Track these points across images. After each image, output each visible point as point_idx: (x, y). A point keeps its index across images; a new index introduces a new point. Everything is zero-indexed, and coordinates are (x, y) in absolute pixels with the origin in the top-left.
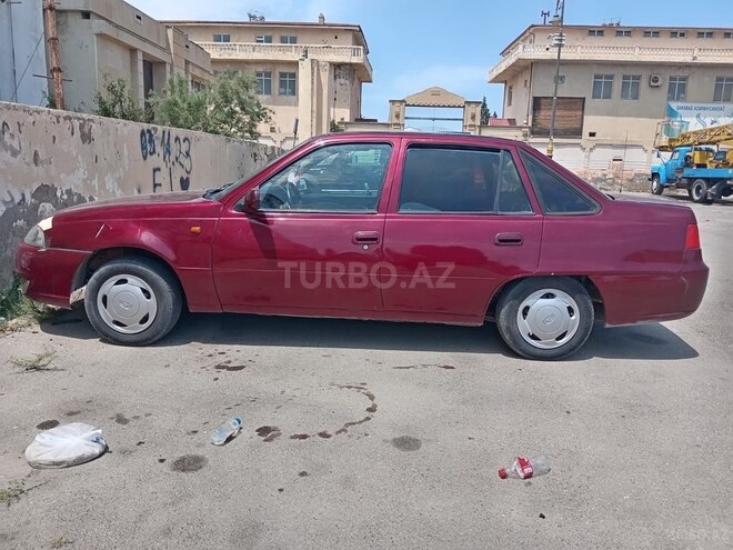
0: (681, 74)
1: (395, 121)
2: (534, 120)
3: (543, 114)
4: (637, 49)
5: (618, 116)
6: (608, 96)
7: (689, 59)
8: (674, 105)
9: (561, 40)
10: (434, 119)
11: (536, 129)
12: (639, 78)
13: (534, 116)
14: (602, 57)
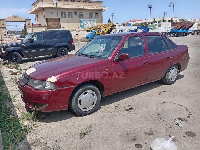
0: (81, 11)
1: (3, 26)
2: (47, 25)
3: (49, 23)
4: (70, 5)
5: (68, 23)
6: (65, 17)
7: (83, 8)
8: (81, 19)
9: (56, 2)
10: (16, 25)
11: (48, 27)
12: (72, 12)
13: (47, 23)
14: (63, 7)
